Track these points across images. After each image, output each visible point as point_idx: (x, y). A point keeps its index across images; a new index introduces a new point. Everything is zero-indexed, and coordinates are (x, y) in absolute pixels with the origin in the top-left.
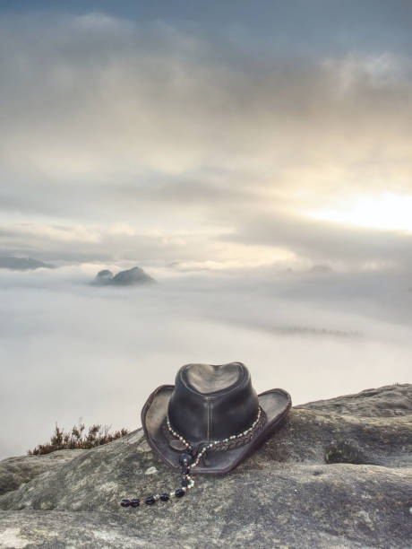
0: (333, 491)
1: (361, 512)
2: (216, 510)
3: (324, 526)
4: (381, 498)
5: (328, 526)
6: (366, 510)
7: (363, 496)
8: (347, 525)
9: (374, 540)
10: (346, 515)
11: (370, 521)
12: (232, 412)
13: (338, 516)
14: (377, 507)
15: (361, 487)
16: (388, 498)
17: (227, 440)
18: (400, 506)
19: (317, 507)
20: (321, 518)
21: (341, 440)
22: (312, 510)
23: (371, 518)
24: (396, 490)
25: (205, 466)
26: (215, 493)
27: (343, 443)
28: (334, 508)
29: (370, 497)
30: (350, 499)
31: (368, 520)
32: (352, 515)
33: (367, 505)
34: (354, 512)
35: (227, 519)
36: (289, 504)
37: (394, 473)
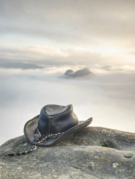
0: (84, 154)
1: (91, 162)
2: (39, 158)
3: (74, 165)
4: (102, 158)
5: (76, 165)
6: (94, 162)
7: (95, 157)
8: (83, 166)
9: (92, 172)
10: (85, 162)
11: (94, 166)
12: (60, 123)
13: (82, 163)
14: (99, 161)
15: (97, 153)
16: (105, 159)
17: (56, 134)
18: (109, 162)
19: (75, 159)
20: (75, 163)
21: (108, 139)
22: (72, 160)
23: (95, 165)
24: (111, 156)
25: (44, 143)
26: (42, 152)
27: (109, 140)
28: (81, 160)
29: (98, 157)
30: (89, 157)
31: (93, 165)
32: (87, 163)
33: (95, 160)
34: (89, 162)
35: (40, 160)
36: (65, 157)
37: (116, 151)
